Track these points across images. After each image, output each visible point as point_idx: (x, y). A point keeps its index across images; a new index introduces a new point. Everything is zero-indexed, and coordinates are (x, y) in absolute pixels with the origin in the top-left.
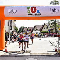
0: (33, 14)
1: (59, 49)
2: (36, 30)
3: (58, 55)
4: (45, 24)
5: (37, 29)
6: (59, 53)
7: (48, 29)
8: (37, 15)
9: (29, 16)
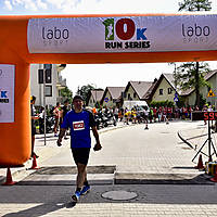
0: (124, 42)
1: (210, 160)
2: (132, 96)
3: (208, 179)
4: (162, 77)
5: (135, 94)
6: (210, 174)
7: (174, 92)
8: (136, 45)
9: (111, 50)
